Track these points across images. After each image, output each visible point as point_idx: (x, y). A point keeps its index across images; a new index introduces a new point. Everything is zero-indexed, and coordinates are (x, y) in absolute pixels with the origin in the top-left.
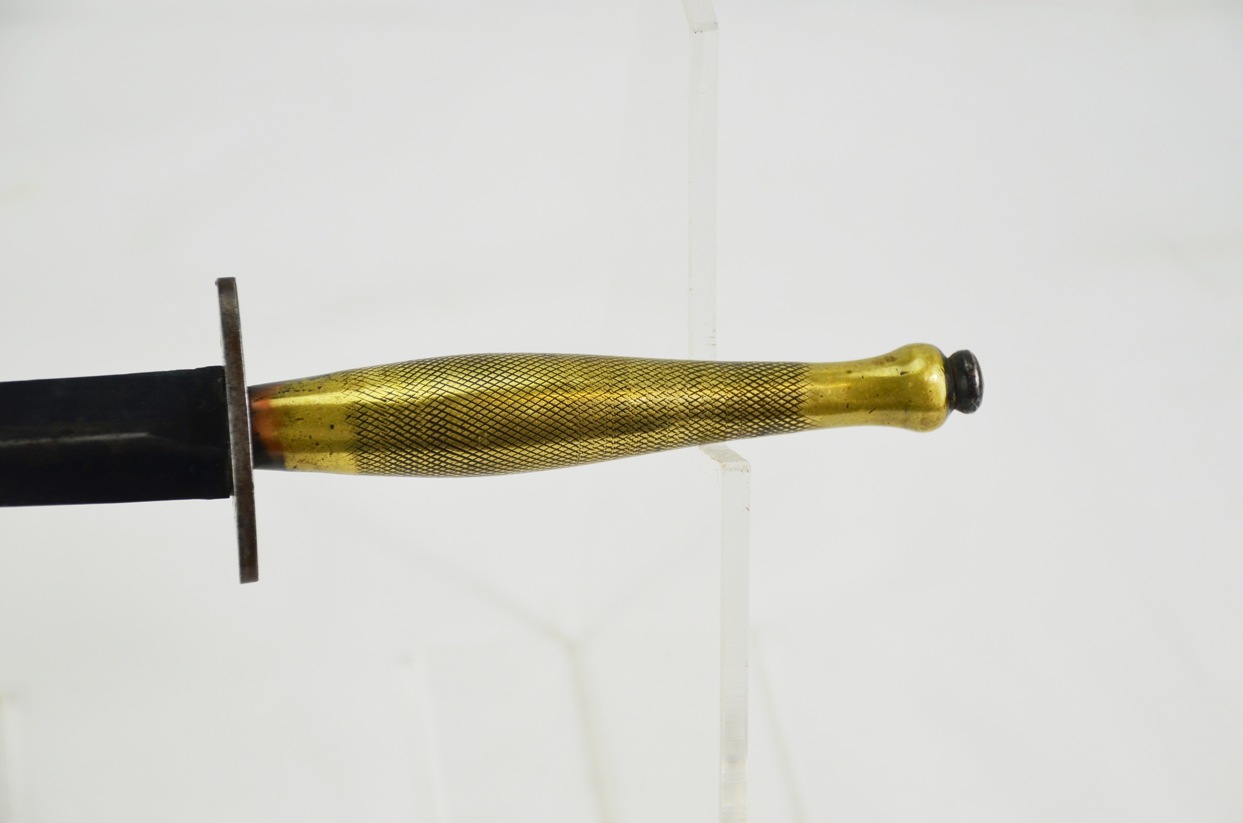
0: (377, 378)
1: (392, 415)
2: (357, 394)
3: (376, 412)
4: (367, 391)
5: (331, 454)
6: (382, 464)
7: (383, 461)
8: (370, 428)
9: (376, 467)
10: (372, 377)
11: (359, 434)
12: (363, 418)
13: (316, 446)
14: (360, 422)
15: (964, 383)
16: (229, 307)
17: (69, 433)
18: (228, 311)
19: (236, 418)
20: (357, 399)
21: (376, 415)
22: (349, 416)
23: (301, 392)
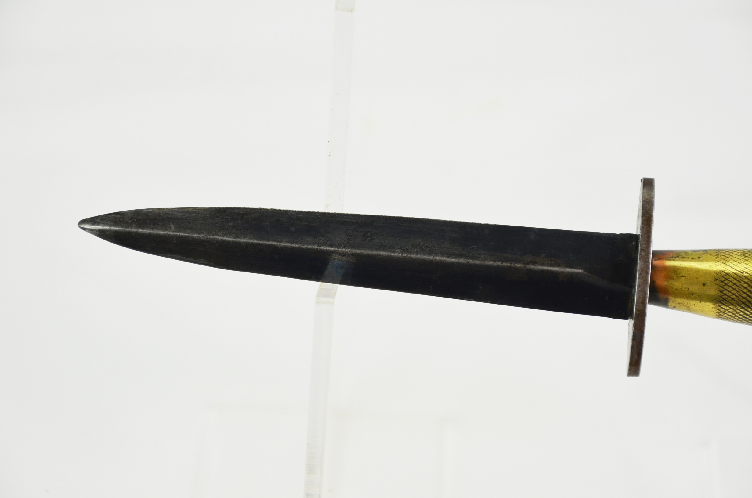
0: (739, 257)
1: (746, 283)
2: (724, 265)
3: (735, 279)
4: (731, 265)
5: (700, 302)
6: (734, 314)
7: (734, 312)
8: (730, 289)
9: (729, 315)
10: (735, 256)
11: (721, 292)
12: (726, 282)
13: (691, 296)
14: (724, 284)
16: (648, 197)
17: (534, 263)
18: (647, 200)
20: (723, 269)
21: (735, 282)
22: (717, 280)
23: (687, 259)
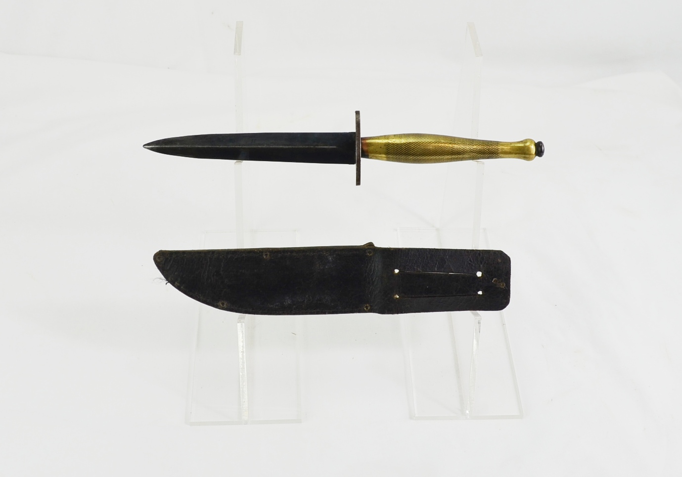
2: (389, 141)
5: (380, 155)
8: (391, 149)
9: (391, 160)
10: (392, 137)
11: (388, 150)
12: (389, 147)
13: (376, 152)
15: (540, 149)
17: (318, 145)
18: (357, 119)
19: (358, 144)
21: (392, 146)
22: (385, 146)
23: (374, 139)
